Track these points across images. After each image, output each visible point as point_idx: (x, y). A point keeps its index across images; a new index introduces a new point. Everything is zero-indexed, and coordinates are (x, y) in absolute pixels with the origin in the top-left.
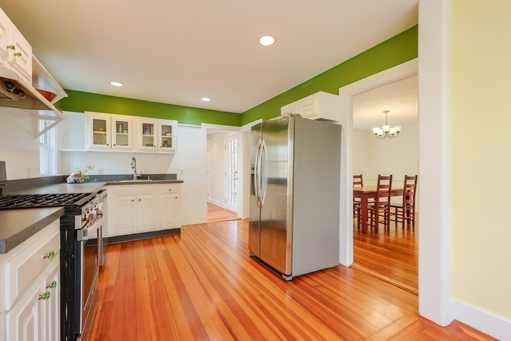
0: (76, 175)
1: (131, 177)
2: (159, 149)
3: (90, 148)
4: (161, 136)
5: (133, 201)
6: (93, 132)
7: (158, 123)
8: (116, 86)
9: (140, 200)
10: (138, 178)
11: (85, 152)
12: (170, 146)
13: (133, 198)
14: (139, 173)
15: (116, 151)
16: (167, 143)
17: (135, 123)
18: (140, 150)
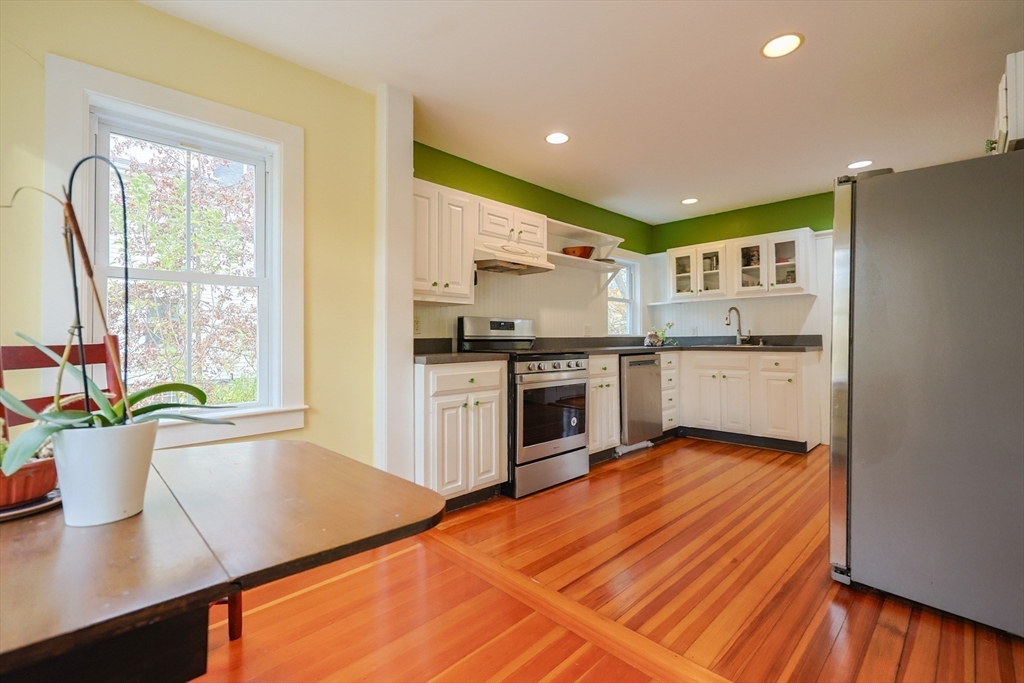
0: (651, 336)
1: (733, 339)
2: (771, 288)
3: (673, 298)
4: (773, 264)
5: (714, 376)
6: (675, 276)
7: (766, 242)
8: (691, 204)
9: (724, 377)
10: (744, 341)
11: (668, 305)
12: (794, 281)
13: (715, 372)
14: (745, 333)
15: (704, 300)
16: (788, 276)
17: (729, 249)
18: (739, 293)
